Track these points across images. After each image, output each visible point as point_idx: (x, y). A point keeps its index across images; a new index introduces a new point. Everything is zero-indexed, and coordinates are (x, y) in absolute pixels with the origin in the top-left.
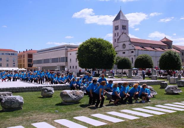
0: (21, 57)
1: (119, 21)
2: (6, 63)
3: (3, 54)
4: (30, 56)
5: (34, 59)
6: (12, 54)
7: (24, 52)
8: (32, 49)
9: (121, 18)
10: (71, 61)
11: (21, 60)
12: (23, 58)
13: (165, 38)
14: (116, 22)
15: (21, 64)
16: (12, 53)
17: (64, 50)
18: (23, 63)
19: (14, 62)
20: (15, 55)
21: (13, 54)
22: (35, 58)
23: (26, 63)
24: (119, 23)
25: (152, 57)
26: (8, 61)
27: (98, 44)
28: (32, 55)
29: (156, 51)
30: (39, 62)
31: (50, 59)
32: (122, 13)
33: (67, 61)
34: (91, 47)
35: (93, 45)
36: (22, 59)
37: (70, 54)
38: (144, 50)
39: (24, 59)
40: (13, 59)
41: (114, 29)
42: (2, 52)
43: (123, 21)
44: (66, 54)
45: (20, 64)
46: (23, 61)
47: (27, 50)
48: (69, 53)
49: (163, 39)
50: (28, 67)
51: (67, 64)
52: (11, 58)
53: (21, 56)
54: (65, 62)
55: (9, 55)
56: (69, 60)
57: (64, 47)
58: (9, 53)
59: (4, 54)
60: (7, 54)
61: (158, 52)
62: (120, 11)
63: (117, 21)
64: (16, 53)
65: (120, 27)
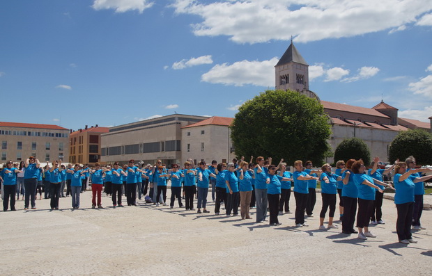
0: (75, 141)
1: (290, 65)
2: (46, 152)
3: (39, 134)
4: (94, 139)
5: (103, 146)
6: (57, 135)
7: (81, 130)
8: (97, 126)
9: (295, 59)
10: (189, 148)
11: (74, 147)
12: (80, 143)
13: (382, 103)
14: (282, 67)
15: (75, 156)
16: (56, 133)
17: (174, 126)
18: (80, 152)
19: (61, 152)
20: (63, 136)
21: (60, 134)
22: (105, 143)
23: (86, 154)
24: (289, 70)
25: (365, 140)
26: (48, 149)
27: (292, 104)
28: (98, 136)
29: (371, 129)
30: (114, 151)
31: (141, 145)
32: (295, 49)
33: (179, 149)
34: (277, 111)
35: (281, 106)
36: (77, 145)
37: (187, 134)
38: (351, 126)
39: (81, 145)
40: (58, 144)
41: (279, 82)
42: (38, 131)
43: (299, 66)
44: (179, 134)
45: (73, 155)
46: (80, 149)
47: (86, 126)
48: (185, 132)
49: (379, 105)
50: (90, 162)
51: (179, 156)
52: (55, 143)
53: (75, 139)
54: (175, 152)
55: (51, 138)
56: (184, 147)
57: (173, 119)
58: (52, 132)
59: (41, 134)
60: (47, 133)
61: (377, 131)
62: (291, 45)
63: (286, 66)
64: (65, 132)
65: (292, 79)
